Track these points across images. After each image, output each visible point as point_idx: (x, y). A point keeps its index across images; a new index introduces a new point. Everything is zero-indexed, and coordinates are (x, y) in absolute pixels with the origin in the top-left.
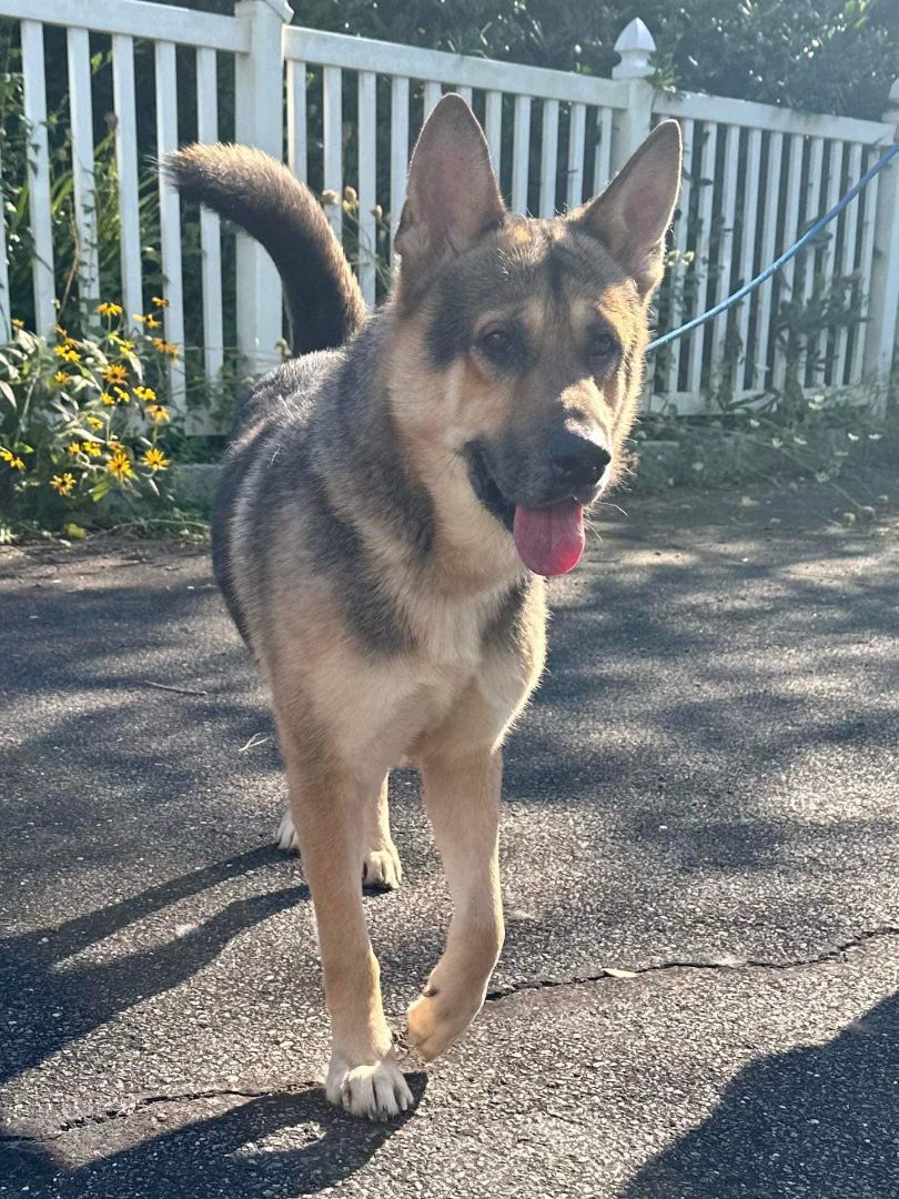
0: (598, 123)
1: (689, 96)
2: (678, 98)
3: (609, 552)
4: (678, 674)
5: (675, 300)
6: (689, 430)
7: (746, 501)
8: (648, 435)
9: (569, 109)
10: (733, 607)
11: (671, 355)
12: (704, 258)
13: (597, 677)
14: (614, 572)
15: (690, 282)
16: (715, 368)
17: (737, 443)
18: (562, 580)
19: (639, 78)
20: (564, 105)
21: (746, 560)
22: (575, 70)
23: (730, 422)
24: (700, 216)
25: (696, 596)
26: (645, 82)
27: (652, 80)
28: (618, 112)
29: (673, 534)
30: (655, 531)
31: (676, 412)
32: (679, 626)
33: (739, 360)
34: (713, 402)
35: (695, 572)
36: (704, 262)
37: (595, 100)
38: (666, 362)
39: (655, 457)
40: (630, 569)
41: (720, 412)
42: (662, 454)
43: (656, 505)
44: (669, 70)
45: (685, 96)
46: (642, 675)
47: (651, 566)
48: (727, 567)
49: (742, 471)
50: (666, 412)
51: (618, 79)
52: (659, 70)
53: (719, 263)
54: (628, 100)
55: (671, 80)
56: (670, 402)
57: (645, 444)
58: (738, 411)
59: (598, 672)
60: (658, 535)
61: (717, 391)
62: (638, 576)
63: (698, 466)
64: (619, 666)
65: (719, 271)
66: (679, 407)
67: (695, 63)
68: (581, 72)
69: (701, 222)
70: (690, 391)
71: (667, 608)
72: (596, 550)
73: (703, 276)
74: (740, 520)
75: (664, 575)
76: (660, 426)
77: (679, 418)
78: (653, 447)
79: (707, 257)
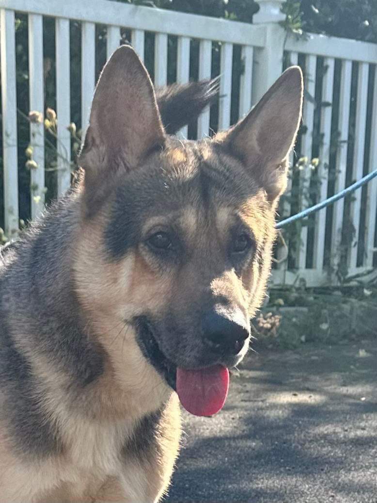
0: (242, 57)
1: (312, 37)
2: (304, 38)
3: (257, 394)
4: (317, 487)
5: (303, 197)
6: (315, 298)
7: (362, 353)
8: (285, 302)
9: (219, 47)
10: (356, 435)
11: (300, 240)
12: (325, 164)
13: (253, 490)
14: (262, 409)
15: (315, 182)
16: (334, 250)
17: (352, 308)
18: (222, 415)
19: (273, 23)
20: (215, 44)
21: (363, 399)
22: (224, 16)
23: (348, 292)
24: (321, 132)
25: (327, 427)
26: (277, 25)
27: (284, 24)
28: (258, 50)
29: (306, 379)
30: (292, 377)
31: (304, 285)
32: (314, 450)
33: (353, 243)
34: (334, 277)
35: (325, 409)
36: (325, 167)
37: (239, 39)
38: (297, 246)
39: (290, 320)
40: (274, 406)
41: (339, 284)
42: (296, 317)
43: (291, 357)
44: (297, 17)
45: (309, 37)
46: (289, 488)
47: (291, 405)
48: (350, 404)
49: (357, 330)
50: (297, 285)
51: (257, 24)
52: (290, 17)
53: (337, 168)
54: (265, 41)
55: (298, 24)
56: (301, 276)
57: (282, 310)
58: (354, 283)
59: (255, 486)
60: (294, 380)
61: (336, 268)
62: (280, 412)
63: (324, 326)
64: (270, 481)
65: (337, 174)
66: (307, 280)
67: (317, 11)
68: (229, 18)
69: (323, 135)
70: (316, 268)
71: (305, 436)
72: (247, 392)
73: (325, 178)
74: (358, 368)
75: (300, 411)
76: (294, 295)
77: (308, 290)
78: (288, 312)
79: (328, 162)
